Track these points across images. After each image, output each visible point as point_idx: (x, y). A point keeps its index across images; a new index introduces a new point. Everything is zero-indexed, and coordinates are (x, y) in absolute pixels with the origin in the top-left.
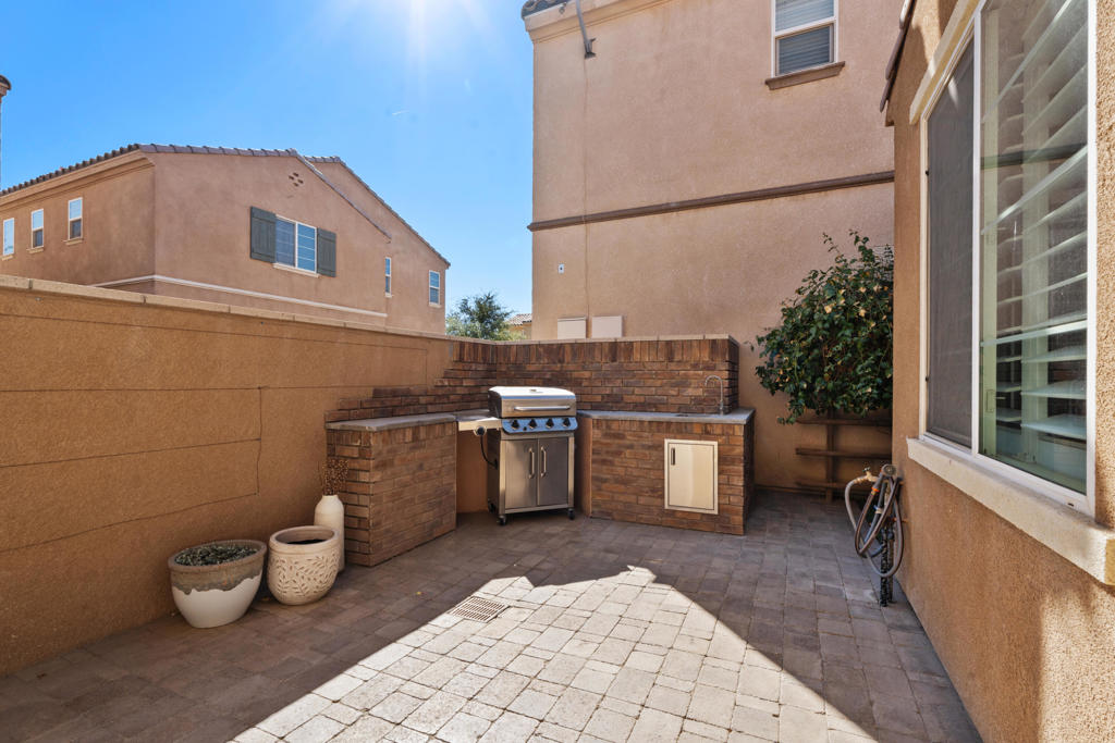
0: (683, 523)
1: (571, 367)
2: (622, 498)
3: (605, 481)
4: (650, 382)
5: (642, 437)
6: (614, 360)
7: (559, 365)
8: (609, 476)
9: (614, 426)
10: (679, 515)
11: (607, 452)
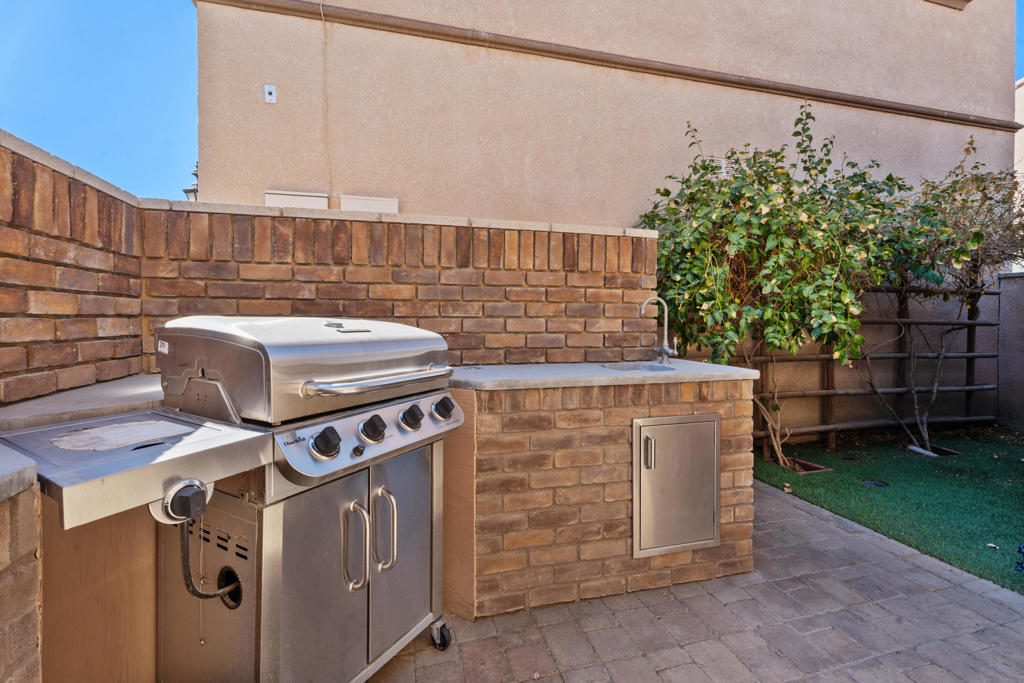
0: (661, 577)
1: (367, 274)
2: (546, 557)
3: (510, 527)
4: (533, 309)
5: (586, 420)
6: (464, 264)
7: (336, 269)
8: (516, 516)
9: (530, 403)
10: (656, 563)
11: (514, 463)
